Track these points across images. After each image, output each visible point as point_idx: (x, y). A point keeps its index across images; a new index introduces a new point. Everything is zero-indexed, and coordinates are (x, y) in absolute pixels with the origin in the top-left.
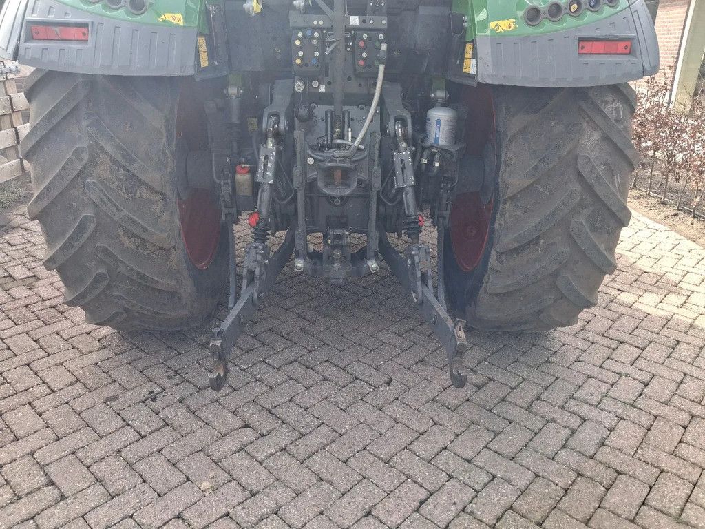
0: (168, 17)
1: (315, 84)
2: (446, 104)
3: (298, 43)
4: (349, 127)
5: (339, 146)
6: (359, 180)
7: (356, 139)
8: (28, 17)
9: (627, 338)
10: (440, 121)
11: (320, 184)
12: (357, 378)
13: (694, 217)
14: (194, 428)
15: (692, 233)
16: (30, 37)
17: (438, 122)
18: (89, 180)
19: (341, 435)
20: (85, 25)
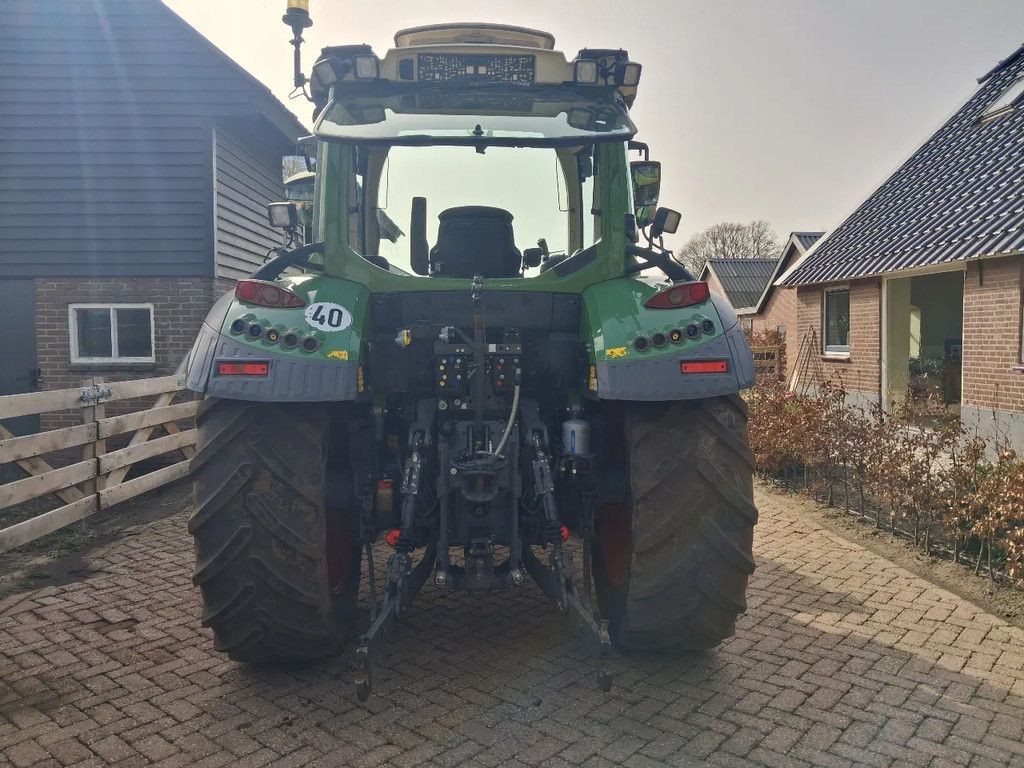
0: (335, 354)
1: (457, 402)
2: (581, 417)
3: (442, 368)
4: (490, 439)
5: (480, 457)
6: (501, 489)
7: (495, 449)
8: (217, 358)
9: (797, 655)
10: (575, 432)
11: (463, 492)
12: (502, 701)
13: (895, 534)
14: (336, 746)
15: (890, 552)
16: (217, 373)
17: (573, 433)
18: (251, 494)
19: (488, 748)
20: (267, 363)
